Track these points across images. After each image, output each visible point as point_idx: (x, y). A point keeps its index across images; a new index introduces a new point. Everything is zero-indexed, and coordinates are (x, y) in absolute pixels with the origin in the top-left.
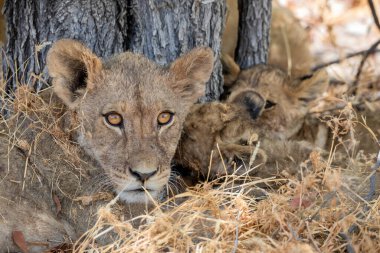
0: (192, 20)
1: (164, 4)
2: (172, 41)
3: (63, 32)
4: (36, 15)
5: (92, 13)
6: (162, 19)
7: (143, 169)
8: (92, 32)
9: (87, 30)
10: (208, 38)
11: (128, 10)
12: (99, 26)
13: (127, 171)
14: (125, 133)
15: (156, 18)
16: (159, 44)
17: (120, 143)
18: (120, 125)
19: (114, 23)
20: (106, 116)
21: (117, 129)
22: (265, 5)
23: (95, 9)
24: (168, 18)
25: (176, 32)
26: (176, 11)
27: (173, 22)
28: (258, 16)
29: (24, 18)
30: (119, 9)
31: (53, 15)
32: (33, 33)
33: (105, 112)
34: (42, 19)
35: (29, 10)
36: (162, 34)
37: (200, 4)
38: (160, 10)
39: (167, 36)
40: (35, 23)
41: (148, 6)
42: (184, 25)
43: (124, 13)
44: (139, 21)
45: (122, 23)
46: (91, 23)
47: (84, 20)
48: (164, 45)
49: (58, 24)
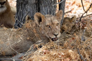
0: (50, 9)
1: (45, 6)
2: (47, 12)
3: (27, 10)
4: (22, 7)
5: (32, 7)
6: (45, 8)
7: (56, 34)
8: (32, 10)
9: (31, 10)
10: (53, 12)
11: (39, 6)
12: (33, 9)
13: (53, 35)
14: (51, 28)
15: (44, 8)
16: (44, 13)
17: (51, 30)
18: (50, 27)
19: (36, 9)
20: (47, 26)
21: (49, 28)
22: (64, 6)
23: (33, 6)
24: (46, 8)
25: (47, 11)
26: (47, 7)
27: (47, 9)
28: (62, 8)
29: (20, 8)
30: (37, 6)
31: (25, 7)
32: (21, 10)
33: (46, 25)
34: (23, 8)
35: (21, 6)
36: (45, 11)
37: (52, 6)
38: (44, 7)
39: (46, 11)
40: (22, 9)
41: (42, 6)
42: (49, 9)
43: (38, 7)
44: (41, 9)
45: (38, 9)
46: (32, 9)
47: (31, 8)
48: (45, 13)
49: (26, 9)
